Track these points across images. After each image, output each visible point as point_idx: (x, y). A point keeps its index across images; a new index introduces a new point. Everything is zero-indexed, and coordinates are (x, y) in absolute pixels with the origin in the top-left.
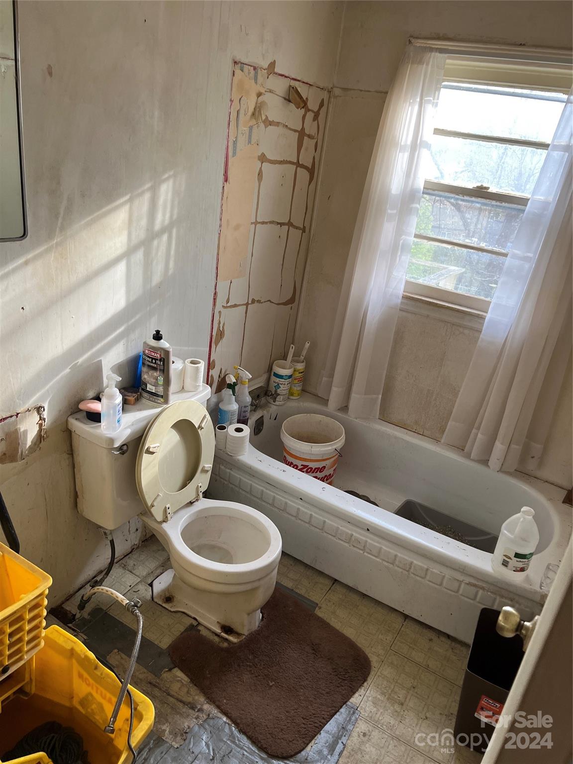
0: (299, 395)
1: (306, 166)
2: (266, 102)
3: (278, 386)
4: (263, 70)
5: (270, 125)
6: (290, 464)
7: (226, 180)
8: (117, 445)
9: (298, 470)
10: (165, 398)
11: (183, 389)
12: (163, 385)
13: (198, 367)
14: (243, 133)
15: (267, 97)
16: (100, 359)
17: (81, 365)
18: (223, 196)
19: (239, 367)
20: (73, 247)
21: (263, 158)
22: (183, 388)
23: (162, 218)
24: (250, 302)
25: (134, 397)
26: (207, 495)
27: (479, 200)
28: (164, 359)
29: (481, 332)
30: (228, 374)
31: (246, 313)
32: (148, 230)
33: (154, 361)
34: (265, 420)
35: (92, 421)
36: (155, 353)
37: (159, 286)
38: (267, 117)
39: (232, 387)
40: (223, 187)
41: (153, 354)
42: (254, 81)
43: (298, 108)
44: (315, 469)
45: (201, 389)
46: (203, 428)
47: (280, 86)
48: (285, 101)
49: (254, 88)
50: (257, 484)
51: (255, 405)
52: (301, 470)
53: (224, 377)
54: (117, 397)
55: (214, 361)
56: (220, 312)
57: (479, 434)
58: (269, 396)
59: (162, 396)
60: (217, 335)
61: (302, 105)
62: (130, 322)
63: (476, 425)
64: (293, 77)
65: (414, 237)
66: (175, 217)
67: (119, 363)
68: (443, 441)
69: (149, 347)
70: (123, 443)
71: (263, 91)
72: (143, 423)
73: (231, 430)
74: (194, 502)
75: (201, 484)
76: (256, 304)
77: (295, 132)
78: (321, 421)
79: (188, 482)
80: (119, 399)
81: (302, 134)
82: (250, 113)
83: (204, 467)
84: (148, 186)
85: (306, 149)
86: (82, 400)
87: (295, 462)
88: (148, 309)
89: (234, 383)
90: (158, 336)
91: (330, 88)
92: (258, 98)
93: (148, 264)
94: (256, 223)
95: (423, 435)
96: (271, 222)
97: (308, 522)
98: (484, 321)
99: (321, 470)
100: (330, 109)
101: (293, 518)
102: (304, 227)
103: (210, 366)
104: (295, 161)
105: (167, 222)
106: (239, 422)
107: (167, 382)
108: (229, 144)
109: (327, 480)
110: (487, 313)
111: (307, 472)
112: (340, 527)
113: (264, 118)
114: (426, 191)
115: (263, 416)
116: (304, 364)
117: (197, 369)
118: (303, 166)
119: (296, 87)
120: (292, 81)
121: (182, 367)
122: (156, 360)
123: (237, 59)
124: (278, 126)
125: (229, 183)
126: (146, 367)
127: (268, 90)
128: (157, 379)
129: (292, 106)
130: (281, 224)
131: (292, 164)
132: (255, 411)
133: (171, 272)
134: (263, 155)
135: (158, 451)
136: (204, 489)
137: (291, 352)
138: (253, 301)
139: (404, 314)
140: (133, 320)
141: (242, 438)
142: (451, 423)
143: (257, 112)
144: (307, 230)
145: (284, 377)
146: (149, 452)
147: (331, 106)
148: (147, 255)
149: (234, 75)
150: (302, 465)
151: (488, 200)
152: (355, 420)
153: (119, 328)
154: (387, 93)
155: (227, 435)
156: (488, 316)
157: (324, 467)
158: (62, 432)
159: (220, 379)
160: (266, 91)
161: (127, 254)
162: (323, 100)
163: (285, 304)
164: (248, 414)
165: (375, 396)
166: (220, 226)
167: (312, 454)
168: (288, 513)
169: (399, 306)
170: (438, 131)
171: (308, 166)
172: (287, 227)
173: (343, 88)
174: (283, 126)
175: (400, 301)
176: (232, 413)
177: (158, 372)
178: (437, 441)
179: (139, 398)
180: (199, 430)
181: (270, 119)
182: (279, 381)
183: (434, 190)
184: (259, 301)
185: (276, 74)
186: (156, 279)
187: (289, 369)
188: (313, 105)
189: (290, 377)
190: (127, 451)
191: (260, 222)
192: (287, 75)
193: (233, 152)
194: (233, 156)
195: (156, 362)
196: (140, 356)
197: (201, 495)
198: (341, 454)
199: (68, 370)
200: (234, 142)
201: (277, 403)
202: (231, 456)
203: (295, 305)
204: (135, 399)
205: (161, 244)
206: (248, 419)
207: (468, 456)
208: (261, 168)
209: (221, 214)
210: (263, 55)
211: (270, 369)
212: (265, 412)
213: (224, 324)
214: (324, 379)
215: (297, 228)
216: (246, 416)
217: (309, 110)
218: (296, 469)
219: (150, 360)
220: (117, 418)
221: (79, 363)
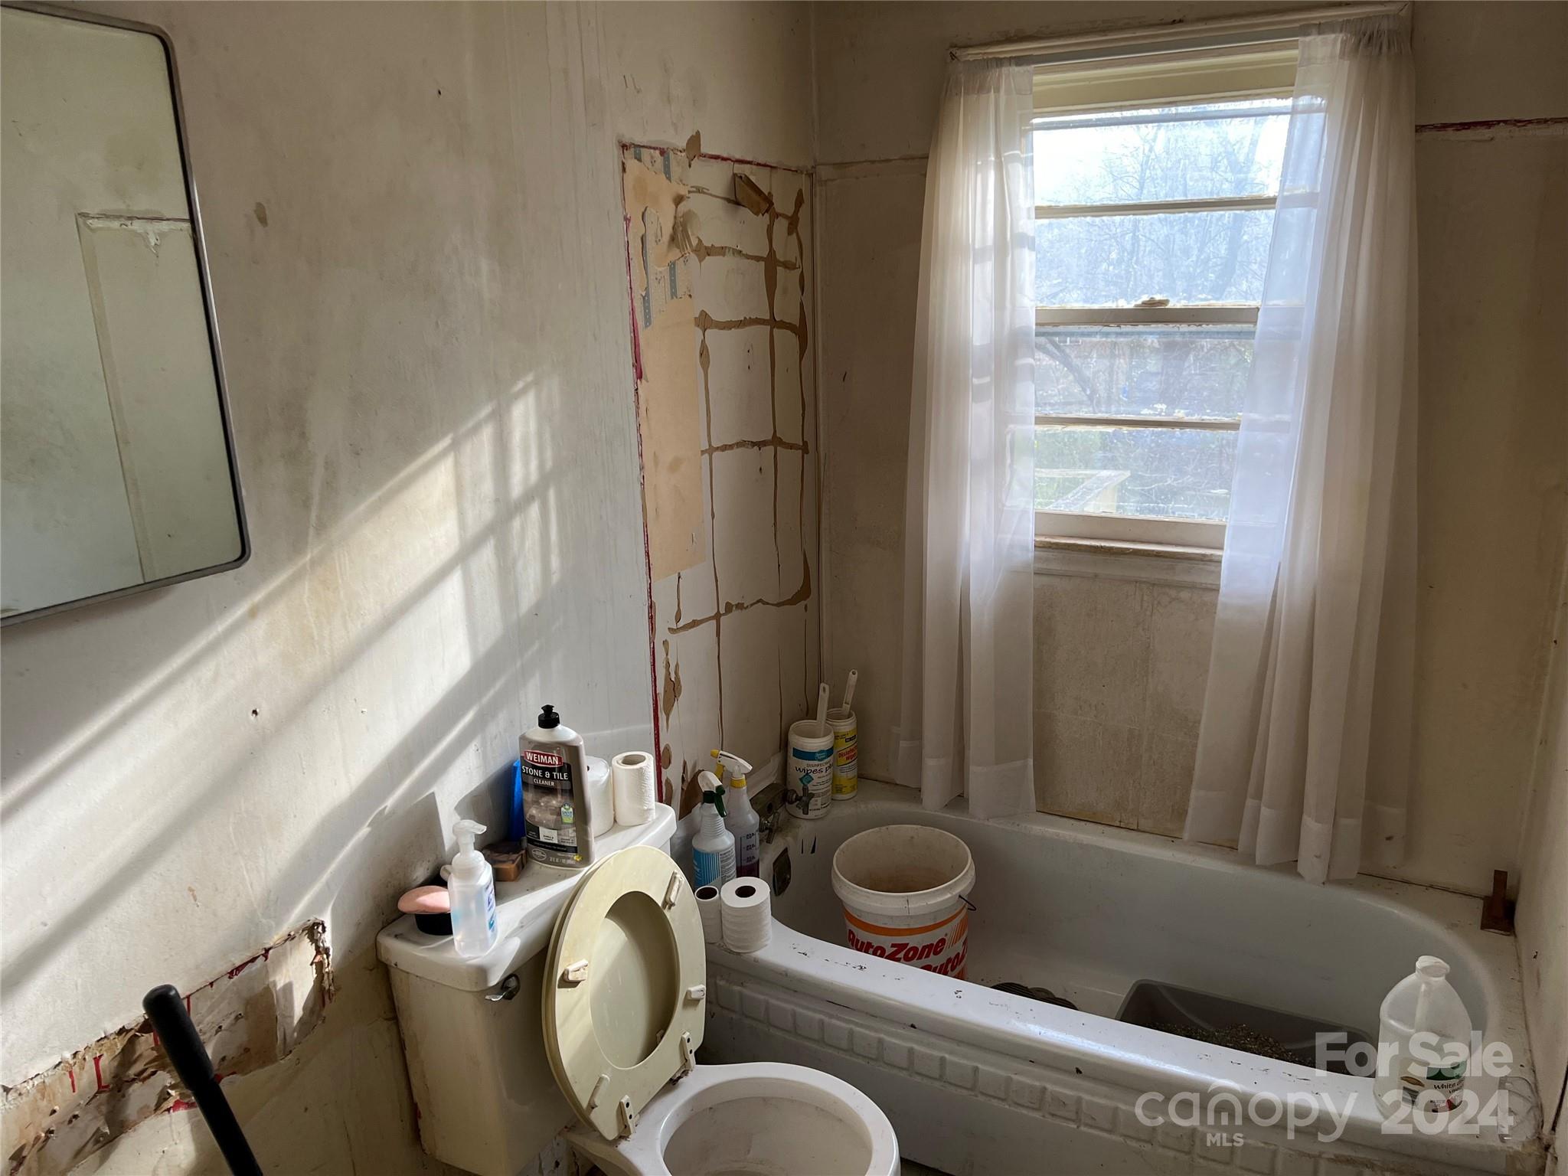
0: (854, 789)
1: (790, 324)
2: (694, 213)
3: (807, 777)
4: (679, 153)
5: (709, 255)
6: (865, 948)
7: (640, 375)
8: (494, 979)
9: (887, 958)
10: (582, 851)
11: (615, 825)
12: (574, 824)
13: (641, 768)
14: (659, 278)
15: (694, 203)
16: (431, 791)
17: (393, 812)
18: (638, 408)
19: (721, 752)
20: (347, 562)
21: (704, 322)
22: (615, 821)
23: (522, 473)
24: (722, 611)
25: (514, 861)
26: (705, 1056)
27: (1153, 327)
28: (569, 766)
29: (1218, 590)
30: (700, 771)
31: (718, 634)
32: (497, 500)
33: (547, 775)
34: (792, 855)
35: (430, 933)
36: (548, 756)
37: (536, 611)
38: (700, 241)
39: (714, 797)
40: (637, 390)
41: (544, 759)
42: (664, 175)
43: (757, 214)
44: (924, 948)
45: (654, 815)
46: (672, 905)
47: (715, 178)
48: (730, 204)
49: (666, 191)
50: (807, 1008)
51: (766, 829)
52: (892, 957)
53: (691, 781)
54: (482, 869)
55: (667, 748)
56: (665, 643)
57: (1263, 809)
58: (791, 803)
59: (576, 848)
60: (665, 691)
61: (765, 206)
62: (485, 700)
63: (1251, 789)
64: (738, 156)
65: (1036, 424)
66: (549, 464)
67: (472, 792)
68: (1186, 836)
69: (533, 745)
70: (508, 974)
71: (683, 191)
72: (543, 920)
73: (728, 894)
74: (680, 1078)
75: (688, 1033)
76: (735, 613)
77: (758, 261)
78: (912, 838)
79: (658, 1035)
80: (485, 873)
81: (771, 263)
82: (666, 238)
83: (688, 993)
84: (486, 411)
85: (785, 291)
86: (402, 891)
87: (877, 940)
88: (519, 664)
89: (718, 788)
90: (549, 719)
91: (809, 168)
92: (677, 207)
93: (506, 570)
94: (711, 450)
95: (1138, 830)
96: (741, 444)
97: (938, 1076)
98: (1221, 566)
99: (936, 948)
100: (817, 207)
101: (903, 1074)
102: (805, 443)
103: (662, 760)
104: (767, 317)
105: (534, 477)
106: (741, 873)
107: (582, 816)
108: (635, 304)
109: (953, 969)
110: (1221, 548)
111: (907, 959)
112: (1013, 1076)
113: (695, 242)
114: (1043, 329)
115: (786, 850)
116: (852, 720)
117: (641, 773)
118: (783, 325)
119: (746, 176)
120: (736, 165)
121: (607, 775)
122: (551, 770)
123: (626, 140)
124: (724, 255)
125: (647, 381)
126: (532, 790)
127: (694, 189)
128: (559, 814)
129: (746, 213)
130: (760, 444)
131: (763, 324)
132: (769, 841)
133: (555, 578)
134: (704, 314)
135: (585, 977)
136: (695, 1045)
137: (824, 697)
138: (729, 608)
139: (1045, 580)
140: (491, 693)
141: (756, 909)
142: (1194, 793)
143: (679, 236)
144: (811, 447)
145: (817, 755)
146: (567, 983)
147: (817, 201)
148: (503, 551)
149: (624, 170)
150: (893, 946)
151: (1171, 325)
152: (986, 823)
153: (463, 715)
154: (927, 158)
155: (720, 908)
156: (1226, 555)
157: (943, 941)
158: (368, 972)
159: (686, 784)
160: (689, 192)
161: (463, 556)
162: (800, 193)
163: (793, 601)
164: (756, 852)
165: (1019, 763)
166: (642, 468)
167: (912, 917)
168: (888, 1064)
169: (1032, 566)
170: (1042, 212)
171: (794, 323)
172: (772, 448)
173: (834, 164)
174: (733, 254)
175: (1031, 555)
176: (724, 855)
177: (559, 796)
178: (1171, 837)
179: (524, 861)
180: (666, 912)
181: (707, 243)
182: (808, 765)
183: (1056, 325)
184: (740, 606)
185: (705, 157)
186: (528, 597)
187: (824, 736)
188: (783, 204)
189: (830, 752)
190: (517, 989)
191: (718, 448)
192: (725, 155)
193: (645, 317)
194: (646, 326)
195: (552, 776)
196: (515, 768)
197: (692, 1058)
198: (970, 903)
199: (365, 830)
200: (644, 298)
201: (811, 815)
202: (739, 954)
203: (810, 602)
204: (518, 866)
205: (528, 528)
206: (758, 862)
207: (1249, 860)
208: (703, 341)
209: (640, 443)
210: (674, 125)
211: (784, 743)
212: (789, 839)
213: (677, 666)
214: (903, 744)
215: (791, 446)
216: (754, 857)
217: (778, 215)
218: (881, 956)
219: (539, 773)
220: (488, 918)
221: (387, 809)
